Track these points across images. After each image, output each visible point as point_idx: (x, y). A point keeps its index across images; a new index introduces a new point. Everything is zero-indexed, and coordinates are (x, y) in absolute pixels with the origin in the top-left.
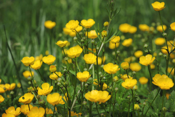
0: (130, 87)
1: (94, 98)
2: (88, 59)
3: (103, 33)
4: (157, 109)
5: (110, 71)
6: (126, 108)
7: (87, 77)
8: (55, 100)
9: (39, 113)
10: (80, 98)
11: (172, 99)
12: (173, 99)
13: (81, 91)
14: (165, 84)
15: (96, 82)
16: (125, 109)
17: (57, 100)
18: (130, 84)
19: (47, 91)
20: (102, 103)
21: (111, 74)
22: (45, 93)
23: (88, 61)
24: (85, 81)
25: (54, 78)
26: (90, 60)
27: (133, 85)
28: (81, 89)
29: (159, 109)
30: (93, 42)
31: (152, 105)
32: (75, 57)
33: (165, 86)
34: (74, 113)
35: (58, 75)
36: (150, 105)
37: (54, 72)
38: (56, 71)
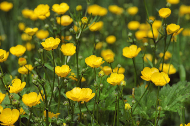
0: (117, 83)
1: (77, 97)
2: (65, 50)
3: (84, 20)
4: (145, 107)
5: (93, 65)
6: (109, 106)
7: (67, 72)
8: (33, 101)
9: (12, 115)
10: (57, 95)
11: (162, 96)
12: (164, 95)
13: (58, 88)
14: (160, 80)
15: (73, 77)
16: (109, 108)
17: (35, 101)
18: (117, 80)
19: (18, 88)
20: (85, 102)
21: (95, 68)
22: (16, 90)
23: (66, 53)
24: (64, 76)
25: (23, 72)
26: (68, 51)
27: (120, 81)
28: (58, 86)
29: (147, 108)
30: (72, 31)
31: (140, 103)
32: (53, 49)
33: (160, 81)
34: (51, 113)
35: (28, 69)
36: (138, 103)
37: (24, 66)
38: (26, 64)
